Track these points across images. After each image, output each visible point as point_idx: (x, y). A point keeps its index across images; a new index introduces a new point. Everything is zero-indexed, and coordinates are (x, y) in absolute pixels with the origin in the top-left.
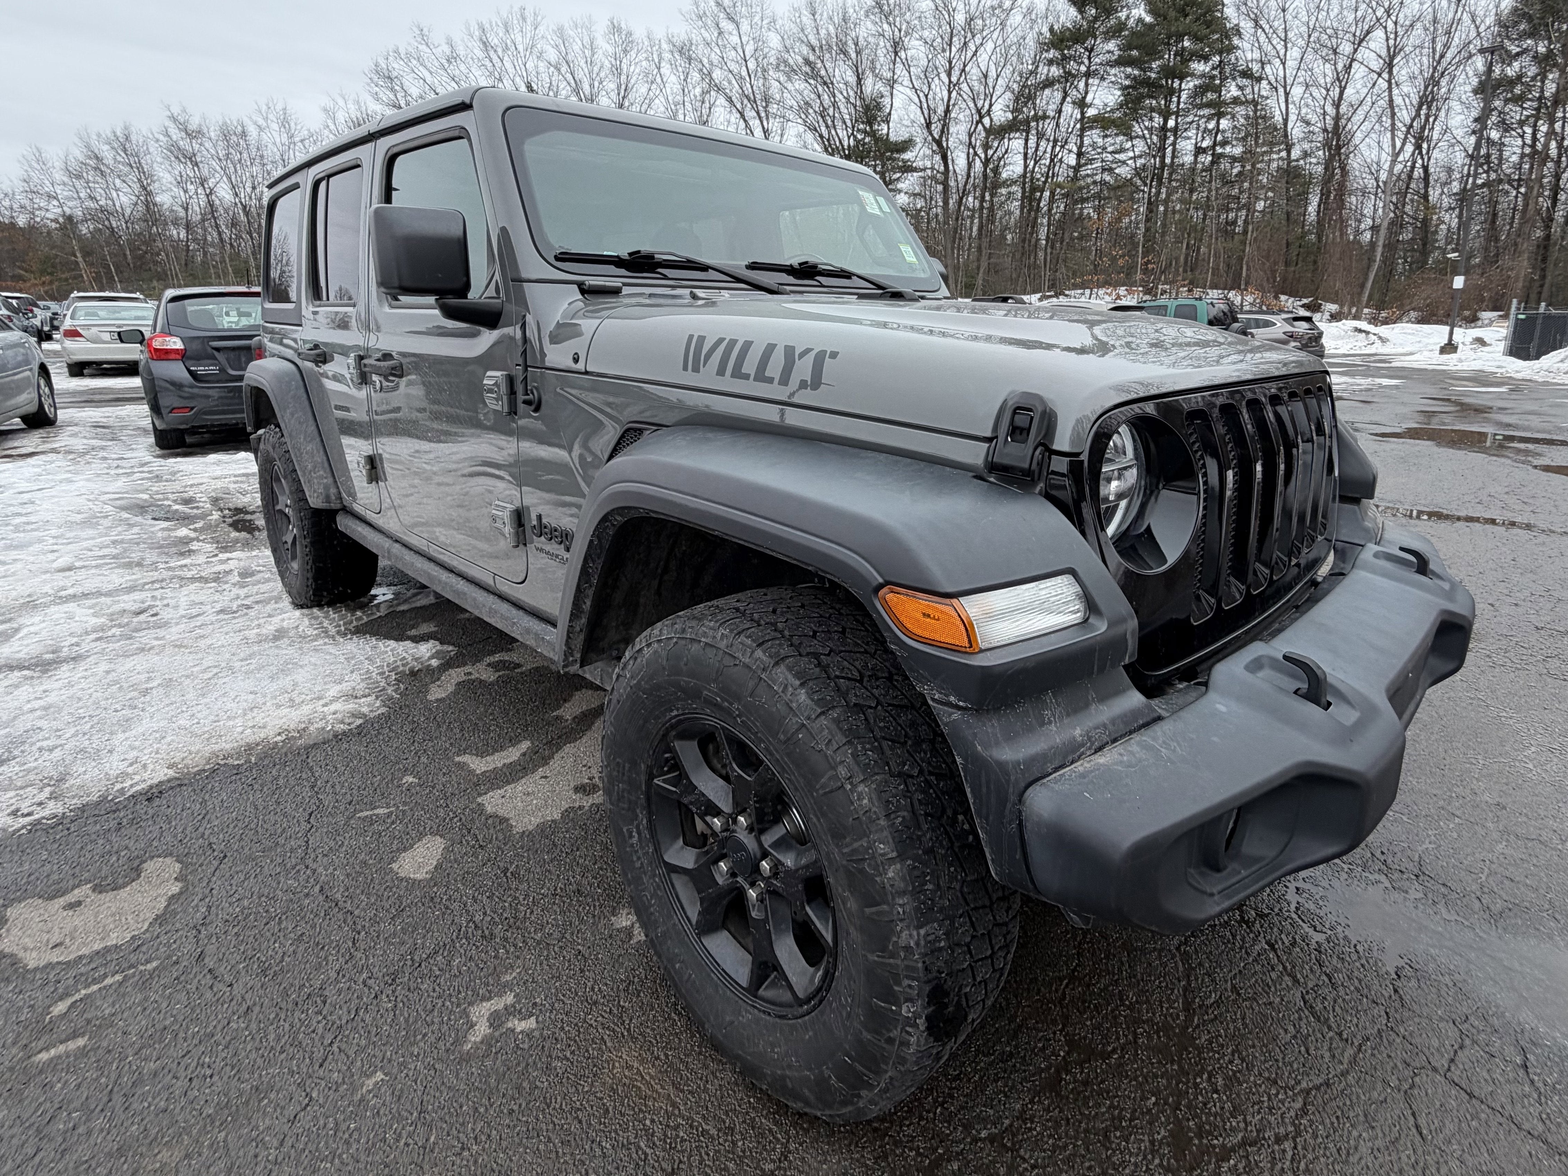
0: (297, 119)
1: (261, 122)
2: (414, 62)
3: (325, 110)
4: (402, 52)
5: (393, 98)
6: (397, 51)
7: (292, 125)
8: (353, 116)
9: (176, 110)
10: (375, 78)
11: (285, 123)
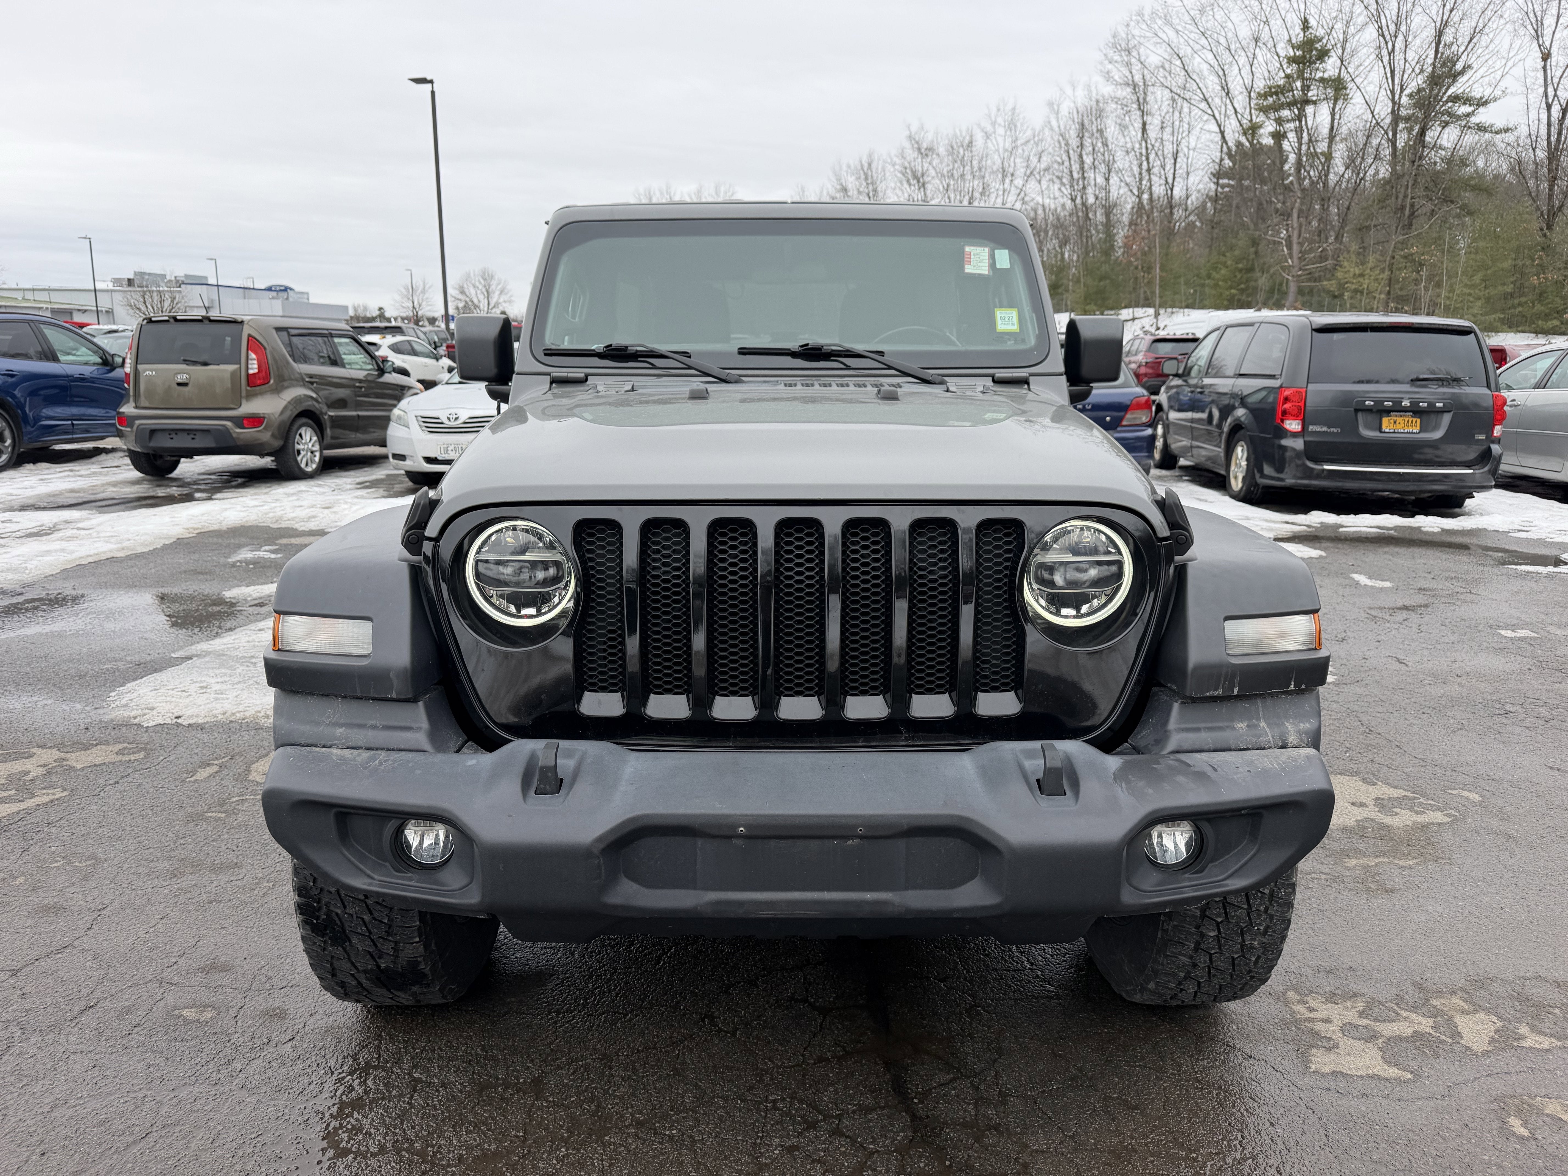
0: (1024, 118)
1: (989, 128)
2: (1160, 22)
3: (1050, 104)
4: (1147, 12)
5: (1128, 74)
6: (1140, 14)
7: (1019, 125)
8: (1079, 105)
9: (914, 129)
10: (1111, 53)
11: (1011, 125)
